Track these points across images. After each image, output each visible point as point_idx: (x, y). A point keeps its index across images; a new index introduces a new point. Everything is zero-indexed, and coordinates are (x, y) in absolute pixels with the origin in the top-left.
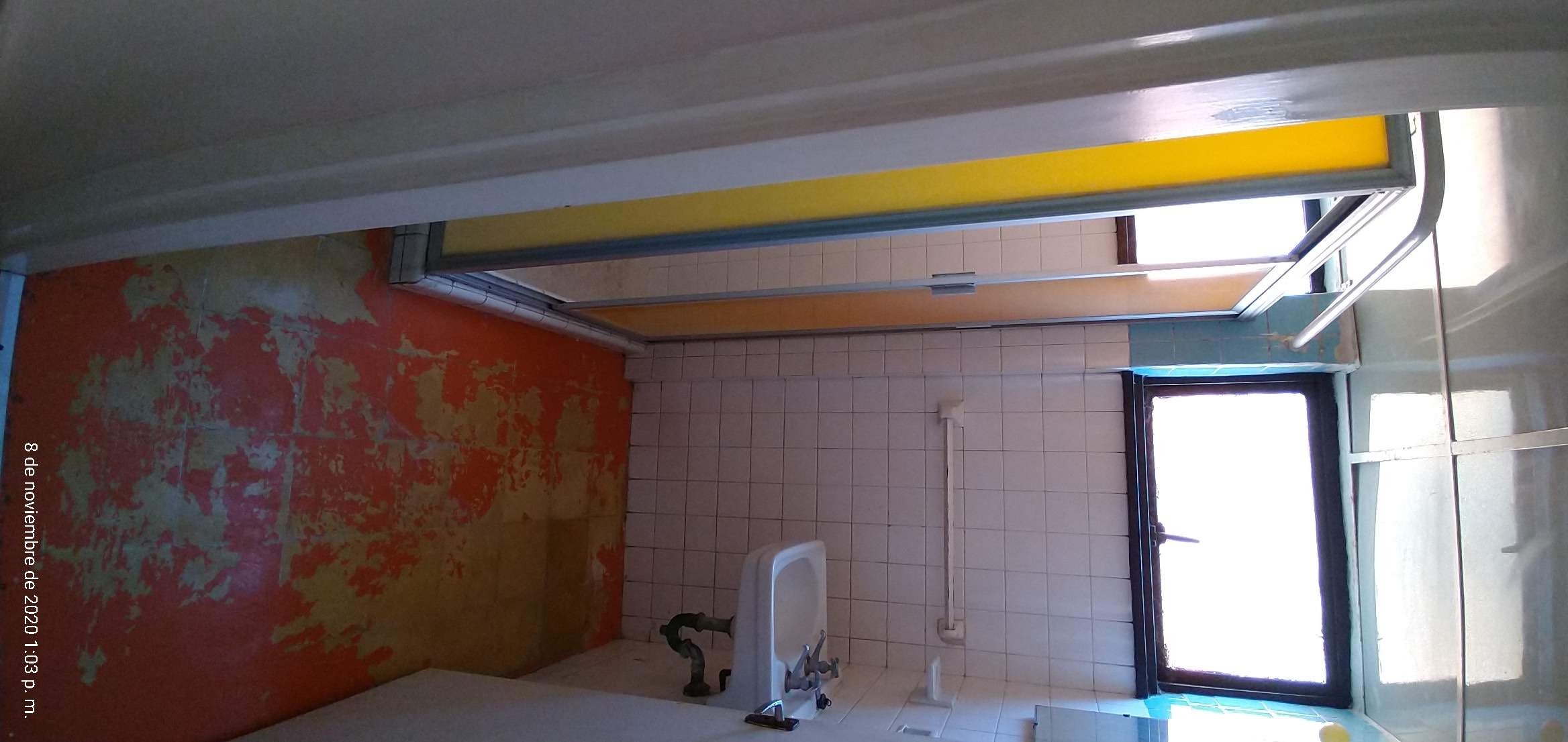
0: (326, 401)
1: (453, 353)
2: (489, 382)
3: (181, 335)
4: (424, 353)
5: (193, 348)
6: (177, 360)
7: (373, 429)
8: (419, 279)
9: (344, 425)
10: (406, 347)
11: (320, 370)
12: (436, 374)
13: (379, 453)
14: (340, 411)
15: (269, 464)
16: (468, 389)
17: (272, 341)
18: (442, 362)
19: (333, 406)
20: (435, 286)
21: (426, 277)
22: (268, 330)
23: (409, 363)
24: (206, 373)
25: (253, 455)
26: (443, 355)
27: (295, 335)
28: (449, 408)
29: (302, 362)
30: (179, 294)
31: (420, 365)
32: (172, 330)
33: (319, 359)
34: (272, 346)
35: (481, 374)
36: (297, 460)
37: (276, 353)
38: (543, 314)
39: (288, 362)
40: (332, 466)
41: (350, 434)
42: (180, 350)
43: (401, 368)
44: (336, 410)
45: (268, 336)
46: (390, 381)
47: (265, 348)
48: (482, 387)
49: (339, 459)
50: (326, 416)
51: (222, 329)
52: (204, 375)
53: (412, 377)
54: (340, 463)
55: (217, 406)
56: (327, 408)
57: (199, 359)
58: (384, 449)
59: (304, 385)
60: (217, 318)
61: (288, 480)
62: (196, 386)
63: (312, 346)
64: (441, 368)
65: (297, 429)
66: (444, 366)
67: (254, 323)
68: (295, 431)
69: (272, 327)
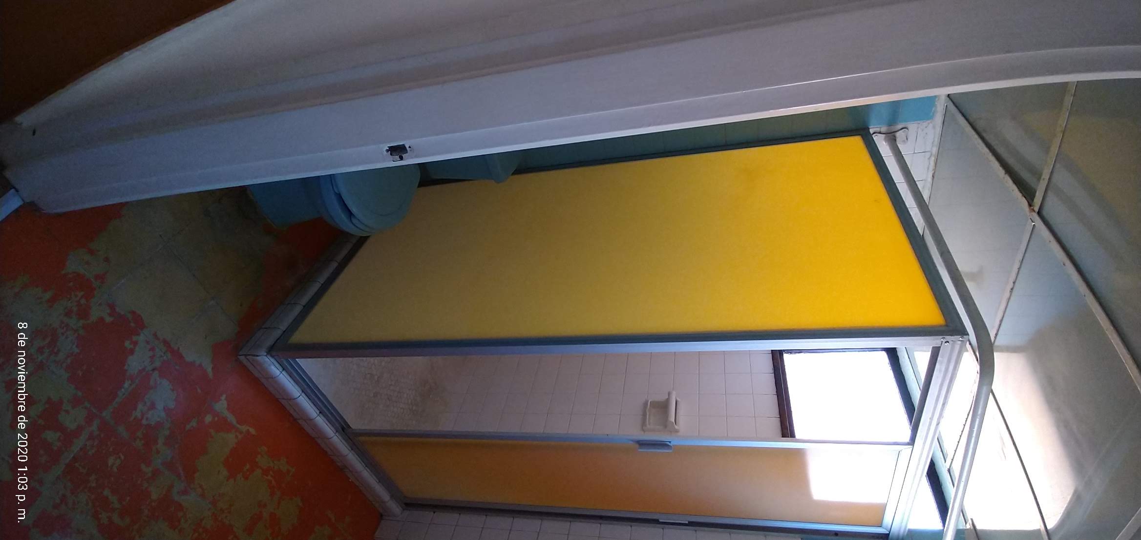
0: (140, 406)
1: (252, 431)
2: (266, 472)
3: (83, 301)
4: (232, 419)
5: (83, 313)
6: (68, 314)
7: (158, 452)
8: (261, 354)
9: (139, 434)
10: (221, 406)
11: (152, 383)
12: (231, 439)
13: (150, 475)
14: (144, 422)
15: (71, 426)
16: (248, 466)
17: (135, 343)
18: (241, 433)
19: (143, 415)
20: (270, 365)
21: (266, 356)
22: (138, 335)
23: (216, 419)
24: (79, 334)
25: (67, 412)
26: (244, 428)
27: (152, 349)
28: (225, 472)
29: (144, 369)
30: (101, 278)
31: (223, 425)
32: (81, 294)
33: (156, 374)
34: (132, 346)
35: (264, 461)
36: (91, 437)
37: (132, 352)
38: (335, 434)
39: (135, 363)
40: (111, 461)
41: (139, 444)
42: (75, 309)
43: (208, 419)
44: (142, 418)
45: (135, 338)
46: (194, 423)
47: (127, 344)
48: (258, 472)
49: (120, 457)
50: (132, 419)
51: (110, 315)
52: (76, 335)
53: (212, 431)
54: (118, 462)
55: (69, 361)
56: (137, 414)
57: (81, 322)
58: (156, 473)
59: (134, 386)
60: (112, 307)
61: (76, 448)
62: (67, 338)
63: (157, 364)
64: (236, 436)
65: (106, 414)
66: (240, 437)
67: (132, 325)
68: (104, 414)
69: (142, 335)
